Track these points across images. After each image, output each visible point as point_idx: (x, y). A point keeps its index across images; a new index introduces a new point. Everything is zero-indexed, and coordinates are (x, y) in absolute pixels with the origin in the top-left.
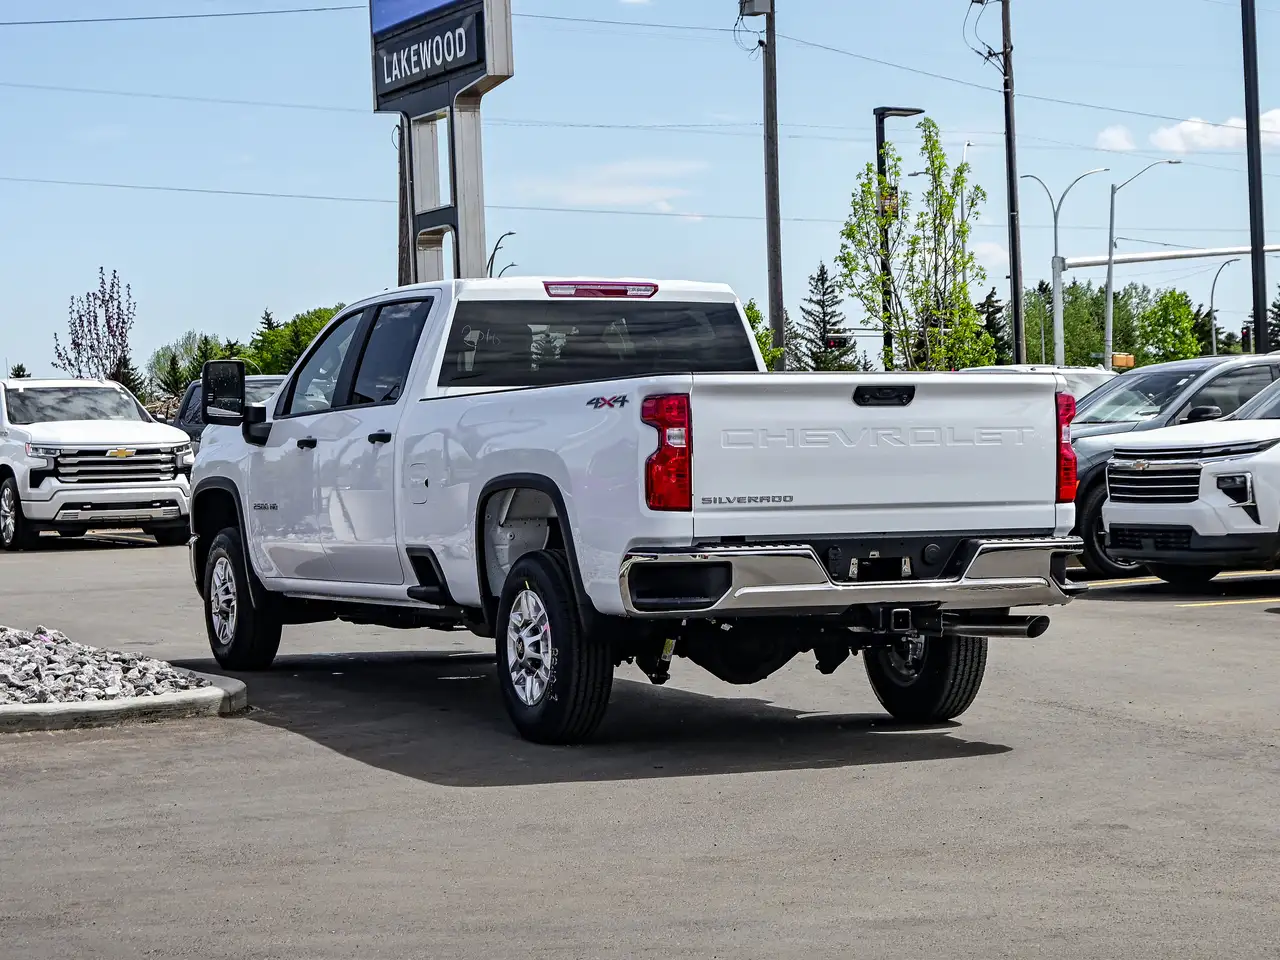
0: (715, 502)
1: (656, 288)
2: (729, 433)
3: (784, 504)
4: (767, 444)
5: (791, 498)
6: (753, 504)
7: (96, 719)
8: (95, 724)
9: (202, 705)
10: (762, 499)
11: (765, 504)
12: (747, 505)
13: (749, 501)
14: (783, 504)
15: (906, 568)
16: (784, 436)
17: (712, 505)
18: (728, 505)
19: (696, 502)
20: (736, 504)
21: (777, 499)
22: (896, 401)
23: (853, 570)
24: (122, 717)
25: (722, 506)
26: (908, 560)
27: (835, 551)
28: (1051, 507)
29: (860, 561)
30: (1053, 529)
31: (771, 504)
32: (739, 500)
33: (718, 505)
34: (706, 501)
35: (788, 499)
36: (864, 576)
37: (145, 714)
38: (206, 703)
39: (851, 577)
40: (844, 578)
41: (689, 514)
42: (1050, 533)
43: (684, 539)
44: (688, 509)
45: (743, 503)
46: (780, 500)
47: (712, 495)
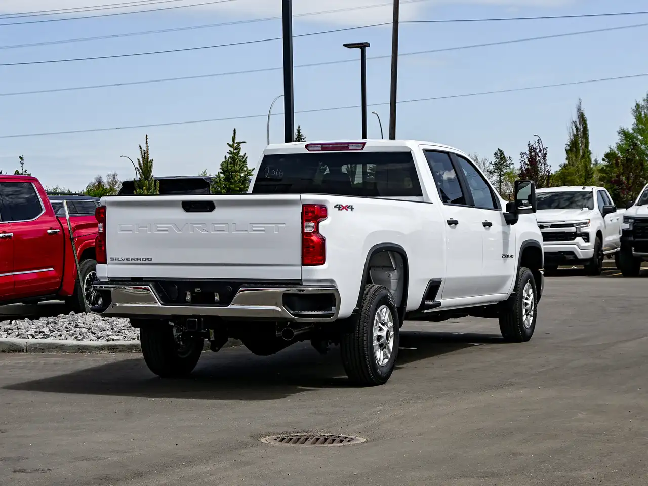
1: (364, 145)
2: (122, 226)
3: (148, 262)
4: (139, 231)
10: (137, 259)
11: (139, 261)
12: (131, 262)
14: (147, 262)
15: (217, 298)
16: (146, 227)
17: (115, 262)
18: (122, 262)
19: (108, 260)
20: (125, 261)
21: (144, 259)
22: (205, 209)
23: (188, 297)
25: (119, 262)
26: (217, 294)
27: (174, 287)
28: (299, 268)
29: (192, 293)
30: (300, 280)
31: (142, 262)
32: (128, 259)
33: (117, 261)
34: (112, 259)
35: (150, 259)
36: (194, 301)
39: (187, 302)
40: (181, 301)
41: (106, 265)
42: (298, 283)
43: (104, 278)
44: (105, 263)
45: (129, 261)
46: (146, 260)
47: (115, 257)
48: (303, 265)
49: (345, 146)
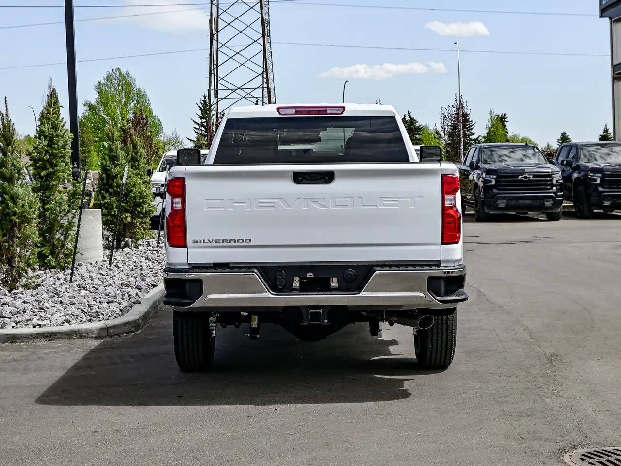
0: (201, 242)
1: (344, 108)
2: (209, 201)
3: (246, 244)
4: (233, 207)
5: (250, 241)
6: (225, 244)
7: (19, 338)
8: (18, 341)
9: (84, 332)
10: (231, 241)
11: (233, 243)
12: (221, 244)
13: (223, 242)
14: (244, 244)
15: (334, 283)
16: (244, 203)
17: (199, 244)
18: (209, 244)
19: (189, 243)
20: (214, 244)
21: (241, 241)
22: (322, 181)
23: (296, 284)
24: (33, 338)
25: (205, 244)
26: (334, 278)
27: (280, 273)
29: (301, 279)
30: (440, 261)
31: (237, 244)
32: (217, 241)
33: (202, 244)
34: (196, 242)
35: (248, 241)
36: (304, 289)
37: (47, 336)
38: (87, 331)
39: (295, 290)
40: (288, 289)
41: (184, 249)
42: (437, 264)
43: (183, 264)
44: (185, 246)
45: (218, 243)
46: (243, 242)
47: (198, 239)
48: (443, 243)
49: (323, 110)
